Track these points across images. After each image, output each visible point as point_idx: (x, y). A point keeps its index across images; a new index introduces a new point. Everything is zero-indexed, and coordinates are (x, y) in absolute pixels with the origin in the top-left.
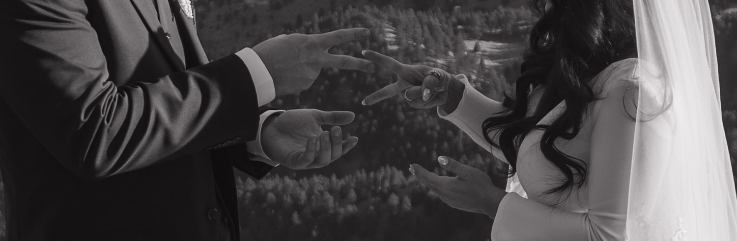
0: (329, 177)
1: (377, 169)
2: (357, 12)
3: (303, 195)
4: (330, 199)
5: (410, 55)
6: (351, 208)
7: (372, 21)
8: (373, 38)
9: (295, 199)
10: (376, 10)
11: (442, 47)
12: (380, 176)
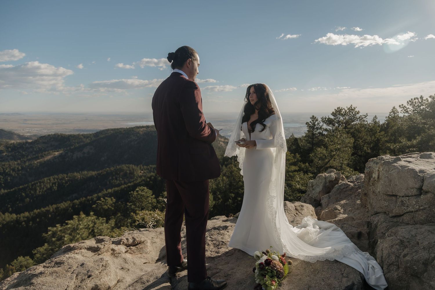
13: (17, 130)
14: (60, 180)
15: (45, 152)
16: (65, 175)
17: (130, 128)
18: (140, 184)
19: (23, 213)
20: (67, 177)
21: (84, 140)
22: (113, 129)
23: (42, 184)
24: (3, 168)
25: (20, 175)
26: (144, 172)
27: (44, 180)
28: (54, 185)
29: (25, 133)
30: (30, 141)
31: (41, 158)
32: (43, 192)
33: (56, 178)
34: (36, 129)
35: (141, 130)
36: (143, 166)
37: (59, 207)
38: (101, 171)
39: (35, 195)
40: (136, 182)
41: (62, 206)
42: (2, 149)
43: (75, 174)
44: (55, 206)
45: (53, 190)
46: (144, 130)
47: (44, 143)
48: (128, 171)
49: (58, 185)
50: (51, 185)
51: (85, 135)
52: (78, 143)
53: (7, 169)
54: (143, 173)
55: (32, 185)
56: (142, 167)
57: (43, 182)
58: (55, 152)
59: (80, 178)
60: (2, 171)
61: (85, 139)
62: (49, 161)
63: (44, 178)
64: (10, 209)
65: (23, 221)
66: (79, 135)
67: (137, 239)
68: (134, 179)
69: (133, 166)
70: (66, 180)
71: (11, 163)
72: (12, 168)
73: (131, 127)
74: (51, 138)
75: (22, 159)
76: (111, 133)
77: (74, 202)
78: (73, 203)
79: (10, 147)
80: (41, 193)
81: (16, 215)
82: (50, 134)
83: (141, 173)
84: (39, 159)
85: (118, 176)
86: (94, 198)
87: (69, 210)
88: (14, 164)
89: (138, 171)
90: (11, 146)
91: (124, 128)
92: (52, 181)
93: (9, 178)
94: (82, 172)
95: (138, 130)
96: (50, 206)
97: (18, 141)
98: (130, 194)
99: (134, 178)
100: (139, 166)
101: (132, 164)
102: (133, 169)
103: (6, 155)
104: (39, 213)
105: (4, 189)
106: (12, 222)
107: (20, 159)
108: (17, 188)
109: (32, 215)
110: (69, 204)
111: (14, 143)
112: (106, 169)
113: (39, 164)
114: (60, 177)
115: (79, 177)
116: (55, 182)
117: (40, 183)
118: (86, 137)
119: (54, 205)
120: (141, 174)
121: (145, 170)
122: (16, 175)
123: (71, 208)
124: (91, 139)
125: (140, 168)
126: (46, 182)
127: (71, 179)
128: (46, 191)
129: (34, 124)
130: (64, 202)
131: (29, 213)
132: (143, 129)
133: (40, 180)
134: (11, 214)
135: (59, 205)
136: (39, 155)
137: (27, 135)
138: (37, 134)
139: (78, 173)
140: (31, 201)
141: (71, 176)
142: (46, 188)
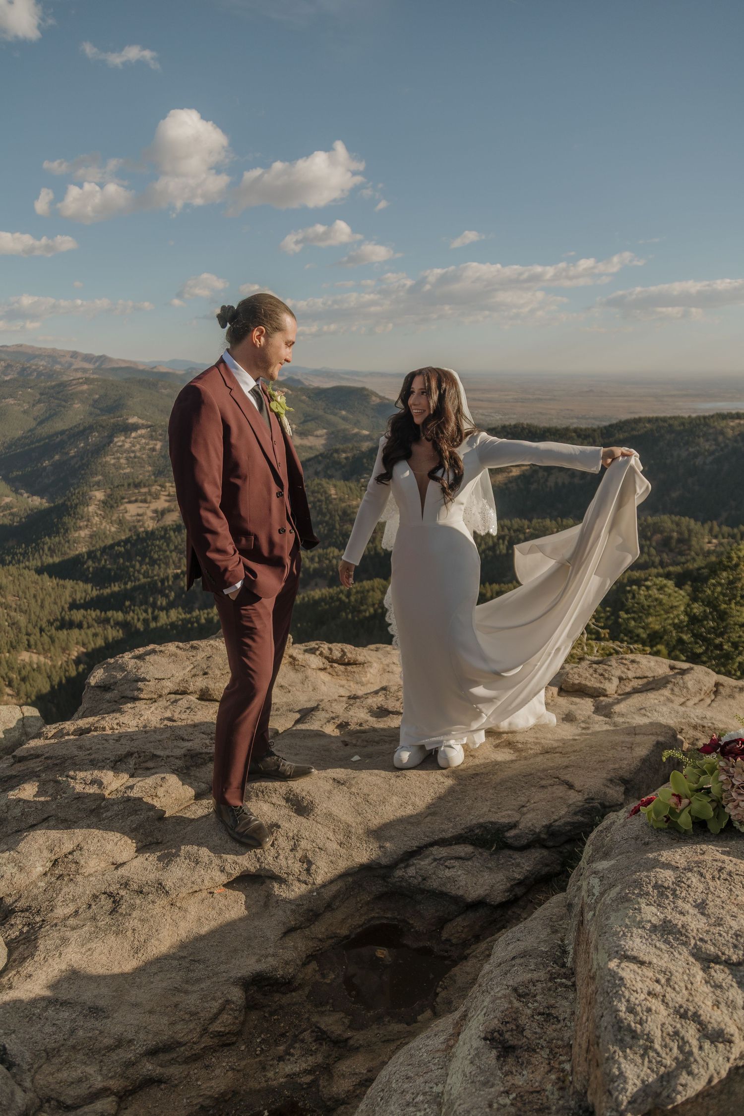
1: (327, 548)
2: (319, 481)
5: (342, 500)
6: (316, 565)
7: (325, 485)
8: (325, 492)
10: (327, 480)
11: (355, 497)
12: (329, 551)
14: (515, 531)
16: (526, 522)
17: (699, 418)
18: (700, 572)
20: (529, 528)
22: (653, 418)
26: (721, 544)
28: (501, 541)
33: (507, 526)
34: (481, 411)
35: (732, 424)
36: (720, 526)
40: (691, 567)
43: (548, 522)
45: (498, 552)
46: (739, 424)
48: (675, 535)
49: (508, 542)
51: (581, 430)
54: (716, 546)
56: (716, 529)
61: (580, 440)
66: (567, 429)
68: (689, 557)
69: (692, 522)
70: (527, 535)
73: (702, 414)
76: (645, 429)
82: (507, 423)
83: (709, 542)
85: (648, 543)
89: (703, 538)
91: (683, 418)
94: (562, 521)
95: (723, 423)
99: (689, 554)
100: (709, 523)
101: (690, 518)
102: (690, 531)
114: (516, 527)
116: (503, 533)
118: (583, 435)
120: (709, 545)
121: (724, 538)
125: (711, 530)
127: (537, 532)
129: (479, 400)
132: (737, 421)
138: (481, 422)
139: (554, 522)
141: (537, 525)
142: (485, 544)
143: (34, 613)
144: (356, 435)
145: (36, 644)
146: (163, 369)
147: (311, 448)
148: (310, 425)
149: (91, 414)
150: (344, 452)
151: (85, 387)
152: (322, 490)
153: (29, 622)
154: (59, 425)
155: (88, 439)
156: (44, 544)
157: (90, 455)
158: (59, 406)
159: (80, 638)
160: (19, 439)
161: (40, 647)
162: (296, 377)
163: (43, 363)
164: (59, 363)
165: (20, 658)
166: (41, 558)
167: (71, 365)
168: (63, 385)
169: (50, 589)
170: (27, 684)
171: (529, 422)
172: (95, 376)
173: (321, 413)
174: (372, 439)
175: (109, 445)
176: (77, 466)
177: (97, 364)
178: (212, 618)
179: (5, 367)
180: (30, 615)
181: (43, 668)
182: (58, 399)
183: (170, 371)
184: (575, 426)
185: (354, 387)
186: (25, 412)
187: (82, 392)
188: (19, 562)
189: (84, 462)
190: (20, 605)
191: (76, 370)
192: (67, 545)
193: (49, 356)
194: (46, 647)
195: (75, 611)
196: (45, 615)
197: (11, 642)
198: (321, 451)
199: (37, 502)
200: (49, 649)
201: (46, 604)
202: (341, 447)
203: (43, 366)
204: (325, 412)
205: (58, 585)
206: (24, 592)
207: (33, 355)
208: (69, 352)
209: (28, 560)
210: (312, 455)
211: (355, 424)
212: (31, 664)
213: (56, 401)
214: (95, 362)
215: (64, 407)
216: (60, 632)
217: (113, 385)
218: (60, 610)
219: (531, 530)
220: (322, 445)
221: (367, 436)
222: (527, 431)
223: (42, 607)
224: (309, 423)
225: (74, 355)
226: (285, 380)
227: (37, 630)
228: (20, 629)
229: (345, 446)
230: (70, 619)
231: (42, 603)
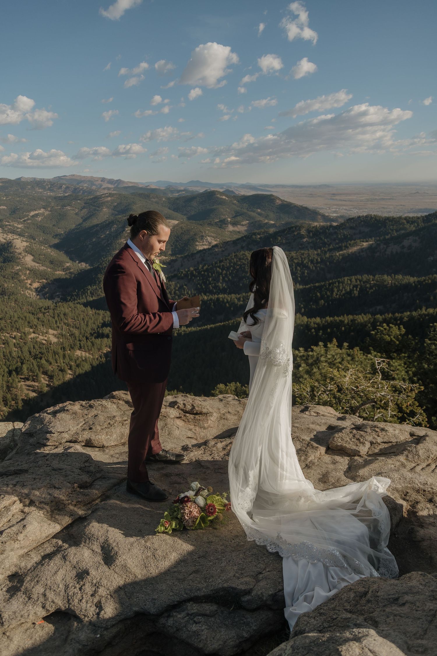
0: (236, 294)
2: (244, 253)
3: (229, 299)
4: (236, 300)
6: (241, 303)
9: (227, 300)
13: (322, 208)
14: (364, 282)
15: (351, 241)
16: (371, 277)
19: (315, 318)
20: (373, 281)
21: (407, 226)
23: (341, 284)
24: (301, 257)
25: (318, 268)
27: (344, 280)
28: (355, 289)
29: (331, 213)
30: (335, 224)
31: (345, 250)
32: (340, 295)
33: (359, 279)
34: (344, 207)
37: (356, 320)
38: (423, 278)
39: (331, 298)
41: (360, 319)
42: (303, 233)
43: (385, 277)
44: (351, 317)
45: (353, 295)
47: (351, 228)
49: (359, 289)
50: (351, 287)
51: (410, 218)
52: (397, 231)
53: (305, 260)
55: (330, 284)
57: (343, 283)
58: (363, 242)
59: (392, 284)
60: (300, 262)
61: (409, 224)
62: (353, 254)
63: (344, 277)
64: (303, 310)
65: (313, 328)
66: (400, 218)
67: (197, 409)
70: (371, 285)
71: (311, 252)
72: (311, 258)
74: (361, 221)
75: (322, 249)
77: (375, 317)
78: (375, 319)
79: (312, 231)
80: (338, 296)
81: (308, 318)
82: (361, 215)
84: (342, 250)
86: (405, 316)
87: (367, 327)
88: (314, 254)
90: (314, 230)
92: (353, 283)
93: (306, 271)
94: (395, 276)
96: (345, 315)
97: (322, 224)
98: (432, 327)
103: (307, 241)
104: (331, 321)
105: (300, 285)
106: (302, 325)
107: (320, 248)
108: (312, 285)
109: (323, 322)
110: (370, 318)
111: (316, 226)
112: (432, 275)
113: (341, 257)
114: (365, 279)
115: (390, 282)
116: (357, 284)
117: (339, 282)
118: (410, 221)
119: (350, 315)
122: (314, 268)
123: (371, 324)
124: (418, 225)
126: (346, 283)
127: (378, 283)
128: (344, 295)
129: (344, 201)
130: (363, 314)
131: (321, 319)
133: (339, 279)
134: (303, 316)
135: (356, 317)
136: (343, 245)
137: (332, 216)
138: (344, 214)
139: (389, 277)
140: (326, 304)
141: (379, 278)
142: (345, 290)
143: (83, 328)
144: (266, 223)
145: (84, 347)
146: (153, 187)
147: (239, 232)
148: (239, 218)
149: (113, 214)
150: (259, 234)
151: (109, 199)
152: (245, 258)
153: (80, 334)
154: (95, 221)
155: (111, 228)
156: (88, 289)
157: (112, 238)
158: (95, 210)
159: (108, 343)
160: (74, 230)
161: (86, 348)
162: (230, 189)
163: (86, 185)
164: (95, 185)
165: (76, 354)
166: (86, 297)
167: (101, 186)
168: (97, 198)
169: (91, 316)
170: (80, 368)
171: (375, 213)
172: (115, 192)
173: (245, 211)
174: (276, 226)
175: (123, 233)
176: (105, 245)
177: (116, 185)
178: (181, 333)
179: (65, 188)
180: (81, 330)
181: (88, 359)
182: (94, 206)
183: (157, 188)
184: (406, 215)
185: (266, 194)
186: (76, 214)
187: (107, 202)
188: (74, 300)
189: (109, 242)
190: (75, 324)
191: (104, 189)
192: (100, 290)
193: (89, 181)
194: (90, 348)
195: (105, 328)
196: (89, 330)
197: (71, 345)
198: (245, 234)
199: (84, 266)
200: (91, 349)
201: (89, 324)
202: (257, 231)
203: (85, 187)
204: (248, 210)
205: (95, 312)
206: (77, 317)
207: (81, 180)
208: (100, 178)
209: (80, 299)
210: (240, 237)
211: (266, 217)
212: (81, 357)
213: (93, 207)
214: (115, 184)
215: (98, 211)
216: (97, 340)
217: (124, 197)
218: (97, 327)
219: (375, 282)
220: (246, 230)
221: (273, 224)
222: (374, 219)
223: (87, 325)
224: (238, 217)
225: (103, 180)
226: (224, 191)
227: (85, 338)
228: (76, 337)
229: (259, 231)
230: (102, 333)
231: (87, 323)
